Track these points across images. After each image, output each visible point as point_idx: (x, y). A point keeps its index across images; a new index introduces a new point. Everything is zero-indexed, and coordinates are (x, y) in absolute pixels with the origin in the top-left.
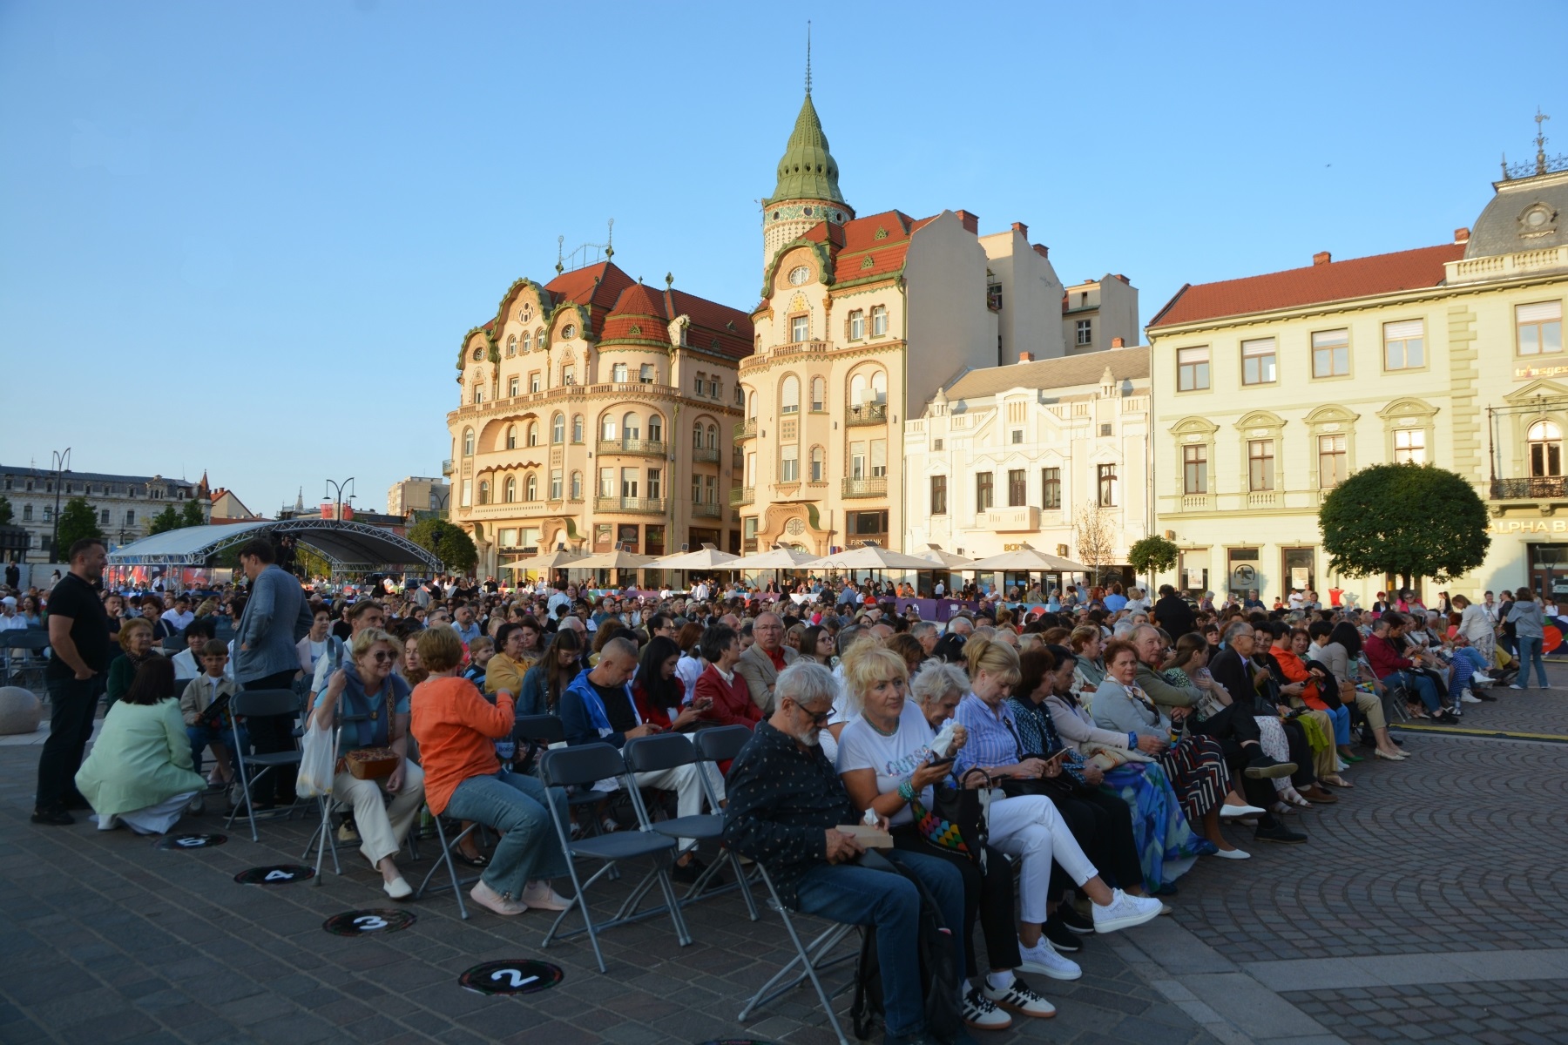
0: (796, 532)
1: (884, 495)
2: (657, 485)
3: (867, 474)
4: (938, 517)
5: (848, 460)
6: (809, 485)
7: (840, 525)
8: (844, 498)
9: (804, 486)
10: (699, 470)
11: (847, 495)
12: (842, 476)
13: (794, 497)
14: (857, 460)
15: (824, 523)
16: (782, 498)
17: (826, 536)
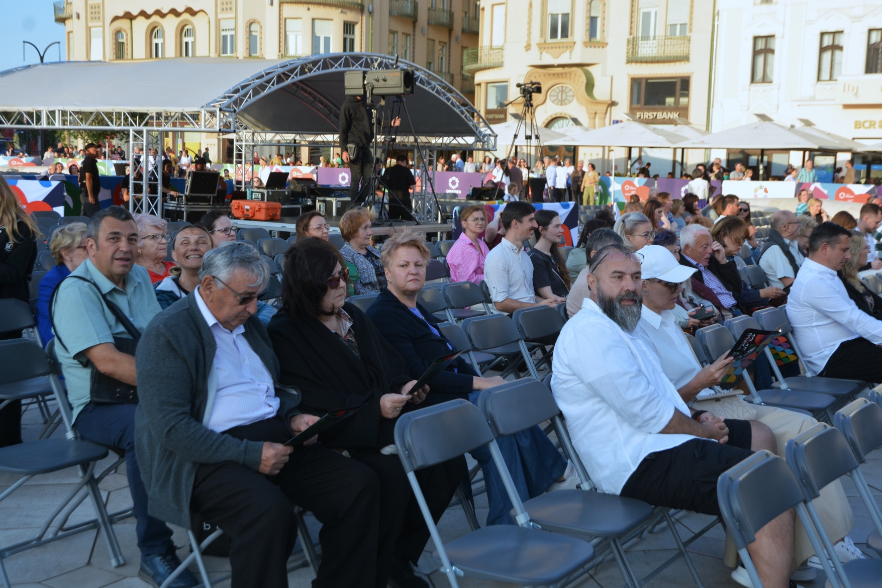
0: (562, 102)
1: (686, 58)
2: (352, 41)
3: (661, 32)
4: (759, 87)
5: (635, 14)
6: (586, 44)
7: (623, 95)
8: (629, 61)
9: (579, 46)
10: (396, 26)
11: (633, 59)
12: (626, 36)
13: (564, 59)
14: (647, 16)
15: (601, 92)
16: (547, 60)
17: (605, 107)
